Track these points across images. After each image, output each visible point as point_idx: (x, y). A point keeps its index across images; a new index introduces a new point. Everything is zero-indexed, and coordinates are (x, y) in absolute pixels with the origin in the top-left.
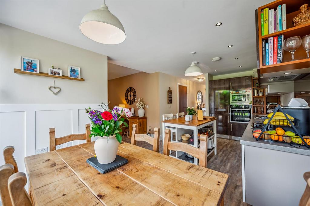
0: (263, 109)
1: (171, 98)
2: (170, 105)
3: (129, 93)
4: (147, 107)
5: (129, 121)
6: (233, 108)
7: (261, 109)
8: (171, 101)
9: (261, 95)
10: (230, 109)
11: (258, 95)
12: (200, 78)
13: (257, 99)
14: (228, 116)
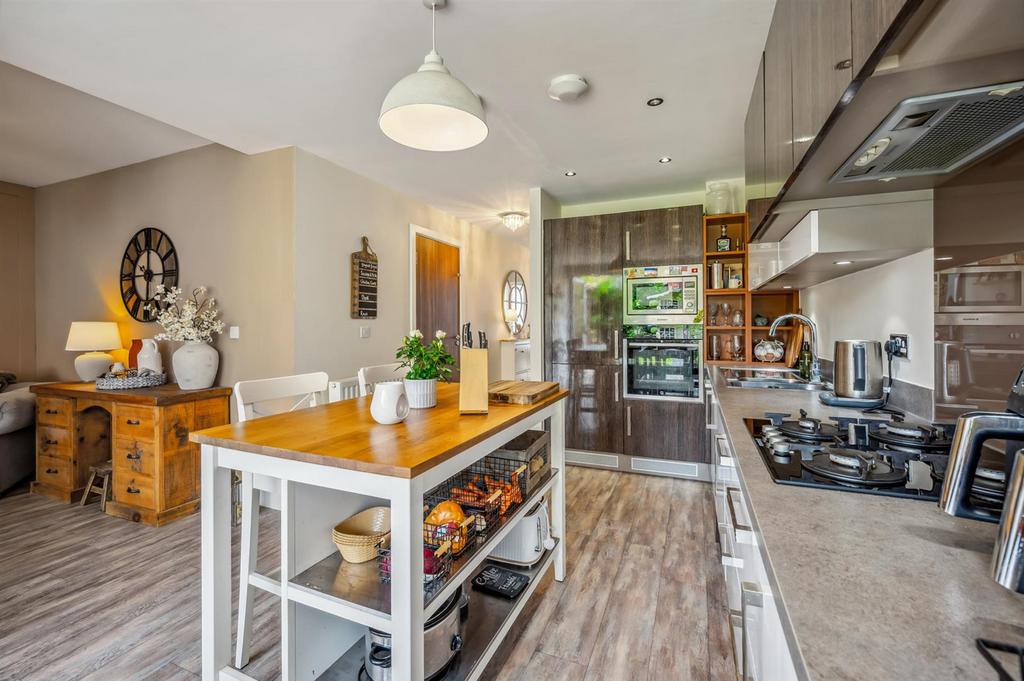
0: (742, 341)
1: (374, 290)
2: (364, 324)
3: (142, 262)
4: (235, 333)
5: (109, 415)
6: (634, 340)
7: (732, 341)
8: (375, 306)
9: (734, 284)
10: (625, 341)
11: (726, 286)
12: (509, 210)
13: (719, 303)
14: (616, 374)
